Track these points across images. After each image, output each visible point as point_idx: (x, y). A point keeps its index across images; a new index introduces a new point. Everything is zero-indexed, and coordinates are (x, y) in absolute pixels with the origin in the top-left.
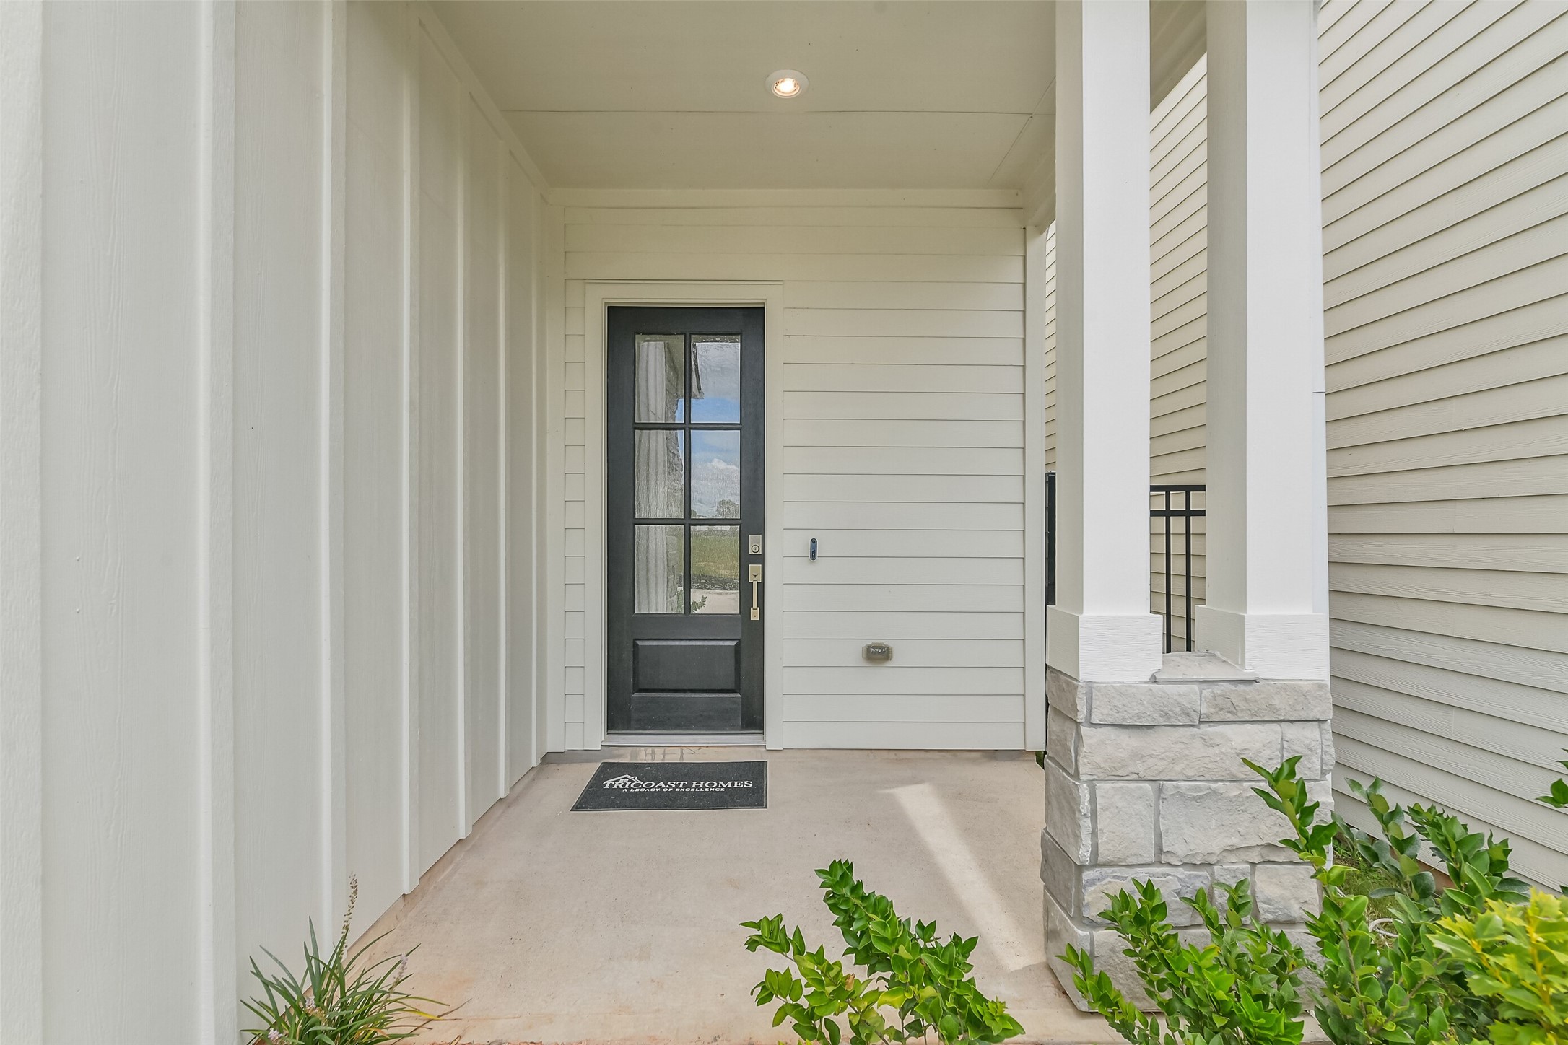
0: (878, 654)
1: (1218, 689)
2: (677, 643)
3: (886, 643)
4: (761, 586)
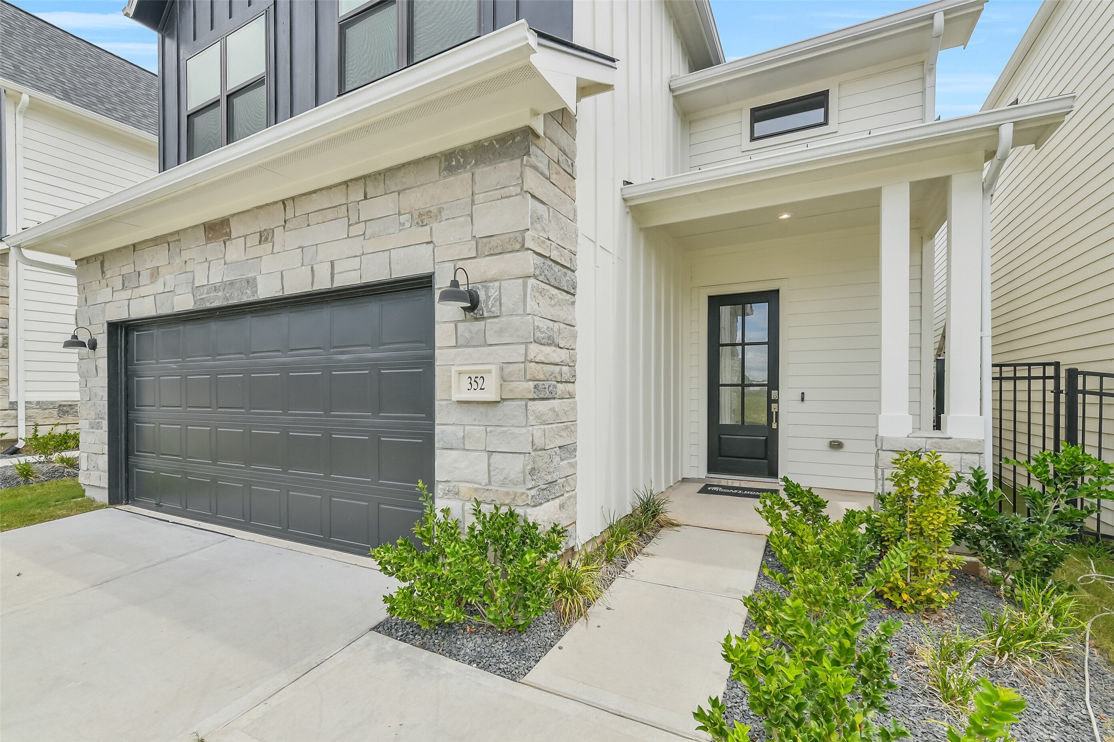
0: (836, 445)
1: (934, 440)
2: (738, 437)
3: (840, 440)
4: (777, 413)
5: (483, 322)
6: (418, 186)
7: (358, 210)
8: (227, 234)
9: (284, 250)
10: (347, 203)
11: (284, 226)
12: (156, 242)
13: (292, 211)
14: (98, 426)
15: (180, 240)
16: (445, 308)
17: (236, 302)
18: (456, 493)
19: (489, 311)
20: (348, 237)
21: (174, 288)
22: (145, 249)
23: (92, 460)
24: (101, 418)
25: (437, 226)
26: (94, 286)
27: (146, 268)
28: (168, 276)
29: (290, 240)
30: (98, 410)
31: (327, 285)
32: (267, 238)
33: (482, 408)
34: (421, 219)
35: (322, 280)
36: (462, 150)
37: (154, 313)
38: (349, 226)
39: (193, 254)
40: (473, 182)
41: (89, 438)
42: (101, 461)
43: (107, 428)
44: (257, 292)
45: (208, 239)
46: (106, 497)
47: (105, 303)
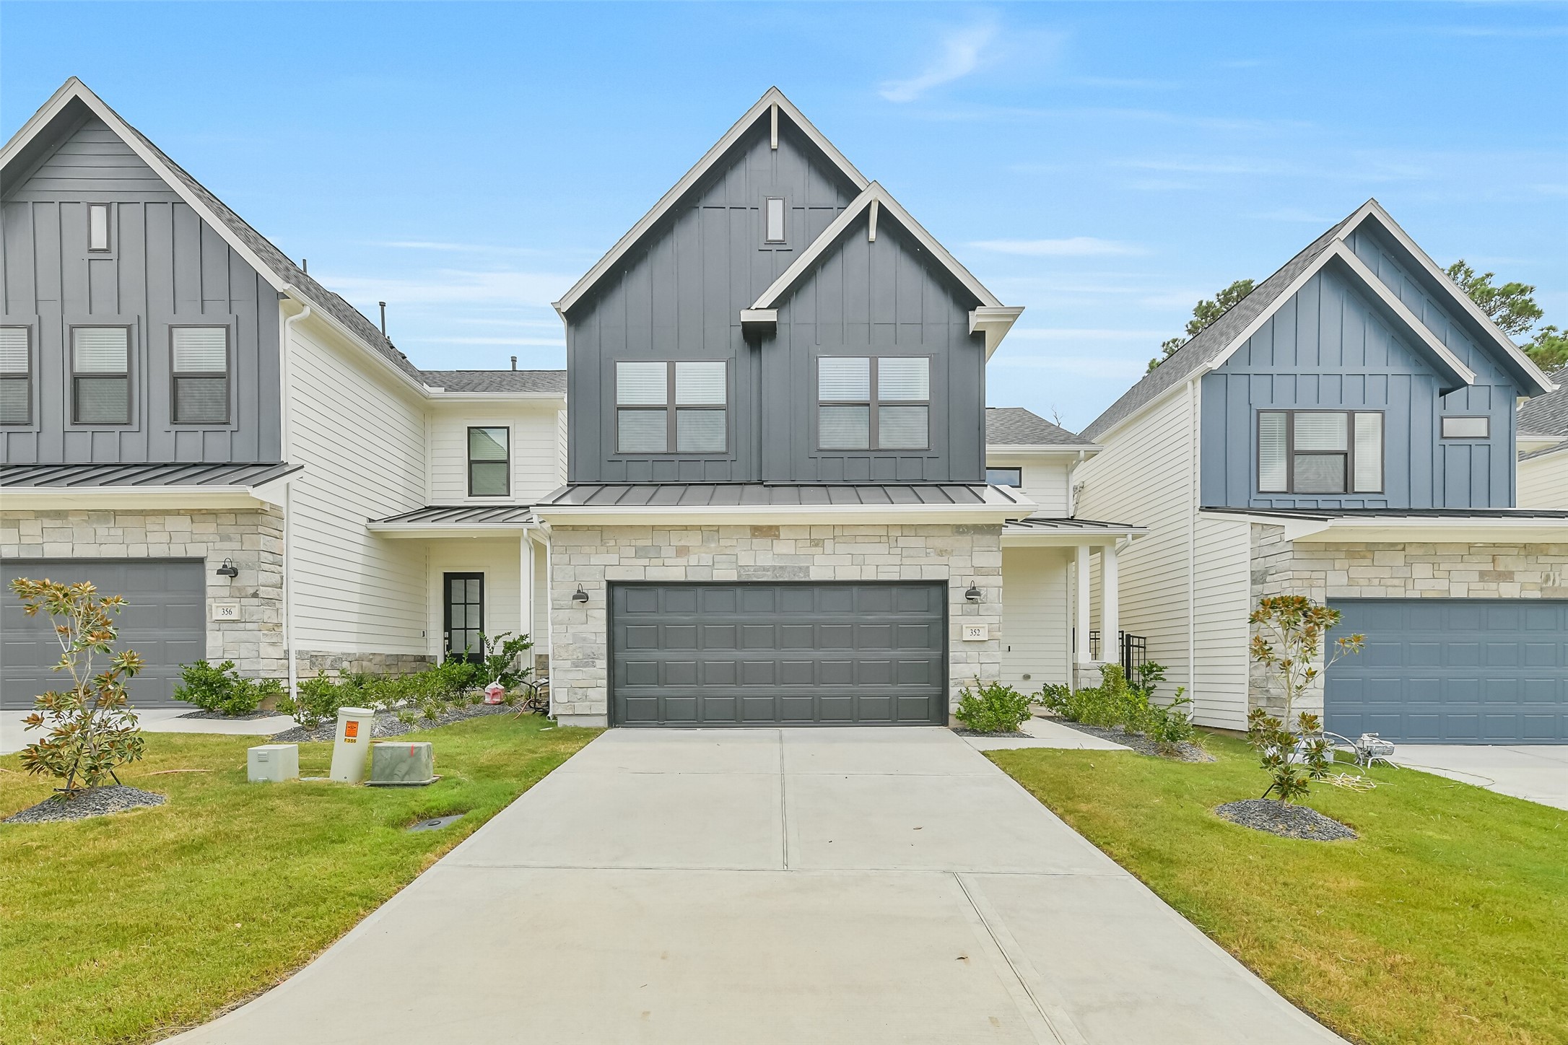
5: (977, 605)
6: (939, 537)
7: (896, 540)
8: (775, 535)
9: (834, 554)
10: (888, 536)
11: (834, 539)
12: (686, 528)
13: (840, 532)
14: (586, 665)
15: (718, 531)
16: (956, 597)
17: (786, 579)
18: (962, 684)
19: (980, 600)
20: (889, 554)
21: (713, 564)
22: (669, 531)
23: (576, 694)
24: (593, 658)
25: (951, 558)
26: (587, 550)
27: (670, 545)
28: (703, 555)
29: (840, 548)
30: (588, 651)
31: (873, 578)
32: (818, 545)
33: (977, 643)
34: (941, 553)
35: (869, 575)
36: (966, 526)
37: (683, 579)
38: (890, 548)
39: (734, 543)
40: (973, 542)
41: (571, 675)
42: (592, 693)
43: (605, 666)
44: (809, 576)
45: (753, 536)
46: (603, 722)
47: (605, 565)
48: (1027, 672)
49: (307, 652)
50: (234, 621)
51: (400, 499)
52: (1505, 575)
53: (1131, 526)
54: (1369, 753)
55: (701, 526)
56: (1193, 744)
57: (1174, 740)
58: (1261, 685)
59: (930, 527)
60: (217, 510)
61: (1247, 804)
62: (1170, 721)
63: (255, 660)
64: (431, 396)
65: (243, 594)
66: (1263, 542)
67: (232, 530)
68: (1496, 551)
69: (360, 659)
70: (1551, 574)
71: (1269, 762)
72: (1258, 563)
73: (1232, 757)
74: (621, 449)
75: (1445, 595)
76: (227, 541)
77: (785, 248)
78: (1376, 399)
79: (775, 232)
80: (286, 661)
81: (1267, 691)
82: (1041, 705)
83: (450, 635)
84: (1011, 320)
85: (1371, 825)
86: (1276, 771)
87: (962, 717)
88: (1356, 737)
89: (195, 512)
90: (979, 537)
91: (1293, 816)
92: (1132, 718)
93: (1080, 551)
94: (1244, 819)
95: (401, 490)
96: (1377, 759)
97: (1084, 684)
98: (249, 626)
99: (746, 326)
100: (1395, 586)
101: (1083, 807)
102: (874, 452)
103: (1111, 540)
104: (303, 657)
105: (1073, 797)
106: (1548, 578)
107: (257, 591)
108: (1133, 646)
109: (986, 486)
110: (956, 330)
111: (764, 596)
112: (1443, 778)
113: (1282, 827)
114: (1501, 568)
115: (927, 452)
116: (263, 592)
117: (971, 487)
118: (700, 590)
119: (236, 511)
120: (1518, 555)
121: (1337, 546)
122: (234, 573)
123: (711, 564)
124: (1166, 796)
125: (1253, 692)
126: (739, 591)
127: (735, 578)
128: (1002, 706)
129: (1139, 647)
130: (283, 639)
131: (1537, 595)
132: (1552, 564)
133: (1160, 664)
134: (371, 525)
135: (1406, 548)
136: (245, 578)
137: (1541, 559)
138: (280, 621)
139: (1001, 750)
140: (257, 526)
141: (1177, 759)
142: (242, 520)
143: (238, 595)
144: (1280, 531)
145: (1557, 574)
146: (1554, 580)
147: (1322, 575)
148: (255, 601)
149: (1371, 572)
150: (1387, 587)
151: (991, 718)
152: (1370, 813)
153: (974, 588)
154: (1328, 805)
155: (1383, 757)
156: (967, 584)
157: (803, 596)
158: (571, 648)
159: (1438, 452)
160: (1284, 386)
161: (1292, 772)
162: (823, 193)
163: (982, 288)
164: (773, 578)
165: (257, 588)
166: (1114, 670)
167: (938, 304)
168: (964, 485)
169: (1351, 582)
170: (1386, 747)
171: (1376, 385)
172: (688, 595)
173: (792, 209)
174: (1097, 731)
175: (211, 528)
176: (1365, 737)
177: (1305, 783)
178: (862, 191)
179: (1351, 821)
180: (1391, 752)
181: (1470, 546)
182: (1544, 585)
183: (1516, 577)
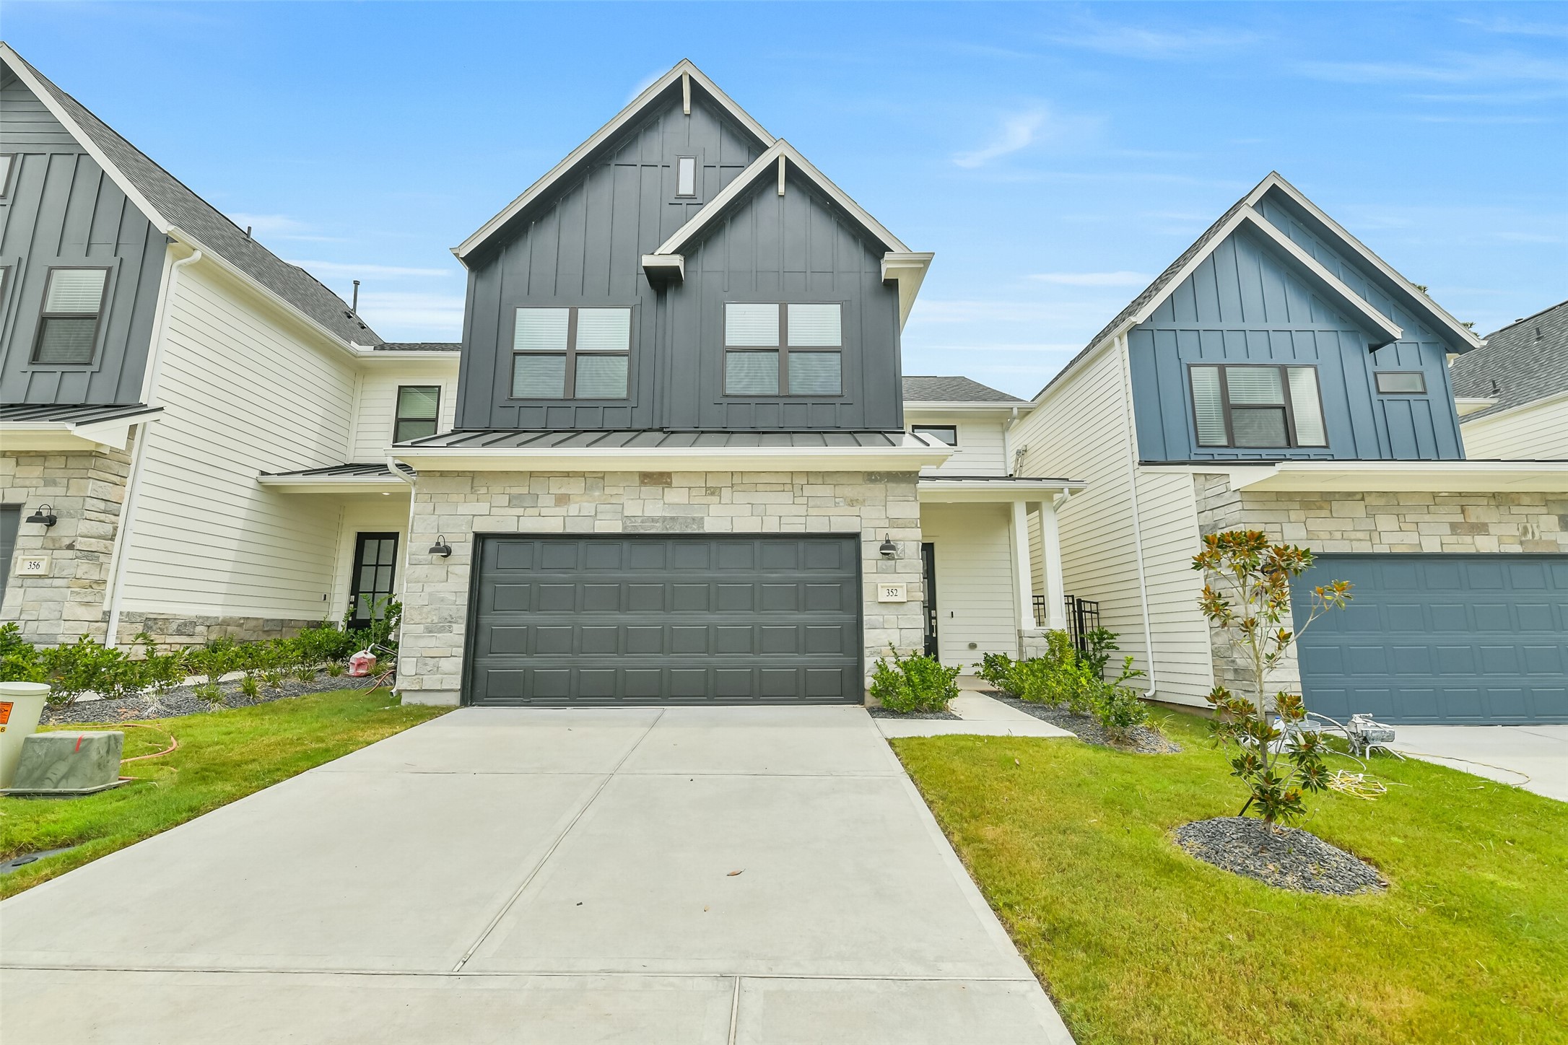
0: (972, 646)
3: (975, 643)
5: (894, 562)
6: (849, 485)
7: (802, 489)
8: (666, 483)
9: (732, 503)
10: (792, 484)
11: (732, 487)
12: (567, 474)
13: (739, 479)
14: (442, 630)
15: (603, 478)
16: (870, 552)
17: (677, 532)
18: (880, 653)
19: (898, 556)
20: (794, 503)
21: (596, 514)
22: (549, 477)
23: (426, 664)
24: (450, 622)
25: (862, 508)
26: (454, 498)
27: (549, 493)
28: (585, 504)
29: (739, 497)
30: (446, 614)
31: (775, 530)
32: (714, 493)
33: (895, 606)
34: (852, 503)
35: (771, 527)
36: (879, 473)
37: (560, 531)
38: (794, 497)
39: (621, 491)
40: (887, 490)
41: (422, 643)
42: (446, 665)
43: (463, 631)
44: (703, 527)
45: (643, 483)
46: (454, 699)
47: (474, 515)
48: (973, 640)
49: (141, 615)
50: (40, 576)
51: (311, 454)
52: (1479, 527)
53: (1067, 480)
54: (1365, 739)
55: (584, 472)
56: (1150, 729)
57: (1124, 724)
58: (1226, 655)
59: (838, 475)
60: (48, 452)
61: (1220, 826)
62: (1117, 700)
63: (56, 622)
64: (359, 354)
65: (57, 546)
66: (1208, 493)
67: (60, 473)
68: (1464, 501)
69: (225, 623)
70: (1529, 525)
71: (1243, 766)
72: (1206, 517)
73: (1200, 745)
74: (517, 394)
75: (1417, 550)
76: (51, 486)
77: (695, 202)
78: (1306, 354)
79: (686, 187)
80: (104, 625)
81: (1233, 661)
82: (982, 679)
83: (356, 599)
84: (922, 266)
85: (1399, 860)
86: (1254, 779)
87: (877, 693)
88: (1345, 719)
89: (23, 455)
90: (894, 485)
91: (1287, 848)
92: (1076, 695)
93: (1015, 509)
94: (1217, 853)
95: (313, 445)
96: (1376, 747)
97: (1031, 653)
98: (57, 582)
99: (649, 271)
100: (1361, 540)
101: (989, 832)
102: (786, 398)
103: (1049, 494)
104: (133, 620)
105: (980, 814)
106: (1525, 529)
107: (74, 542)
108: (1085, 612)
109: (904, 433)
110: (868, 280)
111: (654, 550)
112: (1464, 774)
113: (1273, 869)
114: (1473, 520)
115: (839, 399)
116: (81, 544)
117: (886, 435)
118: (582, 543)
119: (67, 454)
120: (1488, 505)
121: (1289, 496)
122: (51, 521)
123: (593, 514)
124: (1108, 811)
125: (1218, 662)
126: (626, 545)
127: (619, 530)
128: (923, 681)
129: (1091, 612)
130: (103, 599)
131: (1517, 549)
132: (1527, 515)
133: (1111, 631)
134: (264, 479)
135: (1366, 499)
136: (65, 529)
137: (1515, 510)
138: (103, 577)
139: (912, 738)
140: (88, 469)
141: (1131, 749)
142: (72, 462)
143: (51, 547)
144: (1225, 480)
145: (1535, 526)
146: (1533, 533)
147: (1277, 528)
148: (70, 553)
149: (1330, 525)
150: (1351, 540)
151: (909, 695)
152: (1392, 838)
153: (888, 541)
154: (1332, 824)
155: (1383, 744)
156: (881, 537)
157: (699, 550)
158: (425, 610)
159: (1377, 406)
160: (1211, 341)
161: (1277, 781)
162: (732, 153)
163: (891, 236)
164: (663, 530)
165: (74, 539)
166: (1060, 637)
167: (849, 255)
168: (880, 432)
169: (1311, 536)
170: (1385, 732)
171: (1303, 341)
172: (567, 549)
173: (703, 168)
174: (1039, 710)
175: (36, 471)
176: (1357, 718)
177: (1297, 799)
178: (768, 148)
179: (1370, 854)
180: (1391, 738)
181: (1434, 495)
182: (1523, 539)
183: (1492, 529)
